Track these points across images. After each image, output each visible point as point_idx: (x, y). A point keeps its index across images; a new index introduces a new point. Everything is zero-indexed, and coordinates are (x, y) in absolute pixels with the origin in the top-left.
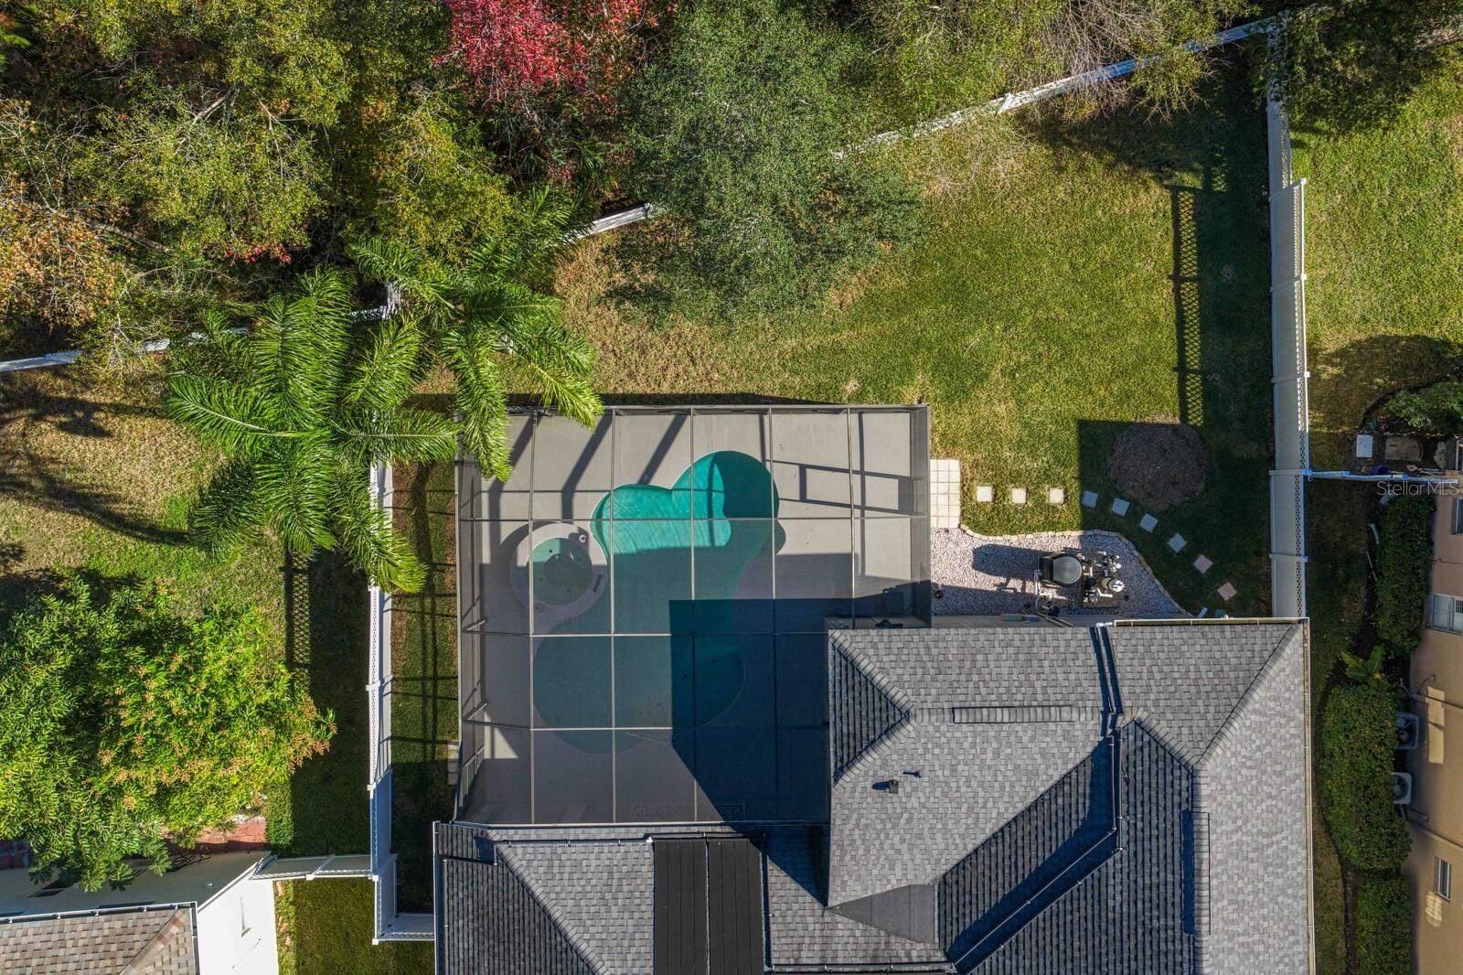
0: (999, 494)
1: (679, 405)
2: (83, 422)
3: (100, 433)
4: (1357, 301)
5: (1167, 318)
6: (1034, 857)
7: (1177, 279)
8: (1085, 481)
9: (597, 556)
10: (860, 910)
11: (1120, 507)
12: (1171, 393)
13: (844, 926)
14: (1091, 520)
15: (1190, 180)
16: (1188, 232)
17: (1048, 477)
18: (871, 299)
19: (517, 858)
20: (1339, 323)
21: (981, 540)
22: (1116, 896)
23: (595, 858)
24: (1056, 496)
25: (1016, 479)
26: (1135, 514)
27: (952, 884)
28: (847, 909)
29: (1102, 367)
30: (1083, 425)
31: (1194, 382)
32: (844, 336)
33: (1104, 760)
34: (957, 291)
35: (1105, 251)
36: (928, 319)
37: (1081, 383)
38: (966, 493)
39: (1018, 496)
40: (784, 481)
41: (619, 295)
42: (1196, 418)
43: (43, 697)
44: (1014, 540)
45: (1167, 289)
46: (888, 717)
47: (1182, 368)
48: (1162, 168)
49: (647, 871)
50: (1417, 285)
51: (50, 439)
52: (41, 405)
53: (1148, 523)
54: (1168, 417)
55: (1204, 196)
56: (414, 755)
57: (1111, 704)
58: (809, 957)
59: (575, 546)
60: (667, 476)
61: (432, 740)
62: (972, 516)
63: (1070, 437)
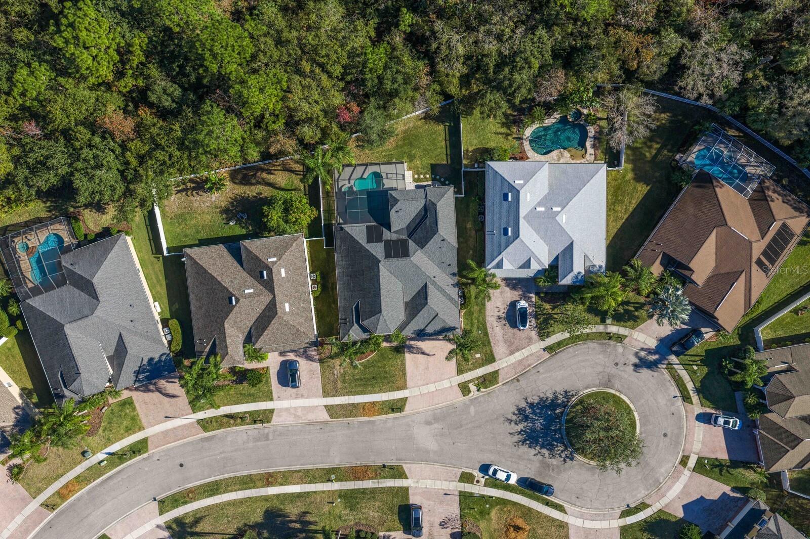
0: (419, 176)
1: (366, 165)
2: (270, 172)
3: (273, 174)
4: (475, 142)
5: (444, 147)
6: (418, 221)
7: (446, 140)
8: (432, 174)
9: (355, 189)
10: (396, 232)
11: (438, 177)
12: (445, 159)
13: (393, 234)
14: (433, 180)
15: (447, 124)
16: (447, 133)
17: (426, 173)
18: (397, 146)
19: (346, 229)
20: (471, 146)
21: (416, 184)
22: (428, 224)
23: (357, 229)
24: (428, 176)
25: (421, 174)
26: (440, 178)
27: (408, 227)
28: (394, 232)
29: (434, 155)
30: (431, 164)
31: (449, 157)
32: (393, 152)
33: (425, 206)
34: (411, 144)
35: (434, 136)
36: (406, 149)
37: (431, 158)
38: (413, 176)
39: (422, 176)
40: (384, 176)
41: (357, 146)
42: (449, 162)
43: (280, 206)
44: (421, 184)
45: (444, 142)
46: (396, 201)
47: (447, 155)
48: (443, 122)
49: (365, 230)
50: (484, 139)
51: (264, 175)
52: (263, 170)
53: (442, 180)
54: (445, 162)
55: (449, 126)
56: (327, 222)
57: (426, 197)
58: (389, 238)
59: (351, 188)
60: (365, 176)
61: (330, 220)
62: (415, 180)
63: (429, 167)
